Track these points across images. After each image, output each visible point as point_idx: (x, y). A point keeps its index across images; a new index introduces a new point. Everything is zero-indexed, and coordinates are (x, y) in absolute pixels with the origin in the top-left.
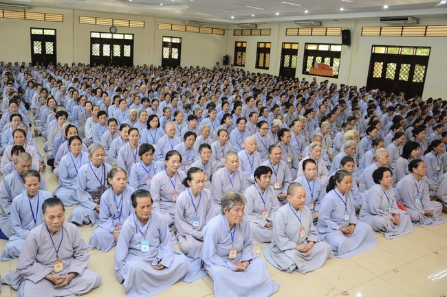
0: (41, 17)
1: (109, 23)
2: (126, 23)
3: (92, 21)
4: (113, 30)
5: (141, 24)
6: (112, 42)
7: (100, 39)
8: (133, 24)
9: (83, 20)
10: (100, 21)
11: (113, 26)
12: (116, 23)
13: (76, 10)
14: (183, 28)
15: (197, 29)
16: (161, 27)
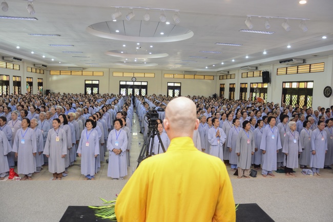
0: (91, 73)
1: (131, 75)
2: (142, 75)
3: (121, 74)
4: (134, 79)
5: (152, 75)
6: (133, 87)
7: (126, 85)
8: (147, 75)
9: (115, 74)
10: (126, 75)
11: (134, 77)
12: (136, 75)
13: (111, 68)
14: (182, 76)
15: (193, 77)
16: (166, 76)
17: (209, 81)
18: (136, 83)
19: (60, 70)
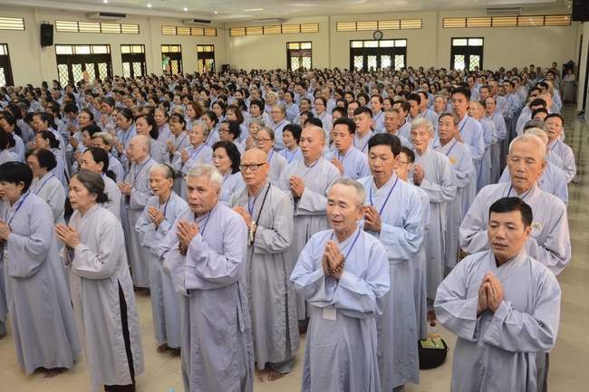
0: (296, 29)
1: (373, 26)
2: (395, 25)
3: (352, 27)
4: (379, 36)
5: (417, 24)
6: (378, 52)
7: (363, 48)
8: (405, 25)
9: (341, 27)
10: (362, 26)
11: (378, 31)
12: (383, 26)
13: (333, 15)
14: (487, 22)
15: (512, 21)
16: (448, 23)
17: (558, 30)
18: (384, 44)
19: (245, 25)
